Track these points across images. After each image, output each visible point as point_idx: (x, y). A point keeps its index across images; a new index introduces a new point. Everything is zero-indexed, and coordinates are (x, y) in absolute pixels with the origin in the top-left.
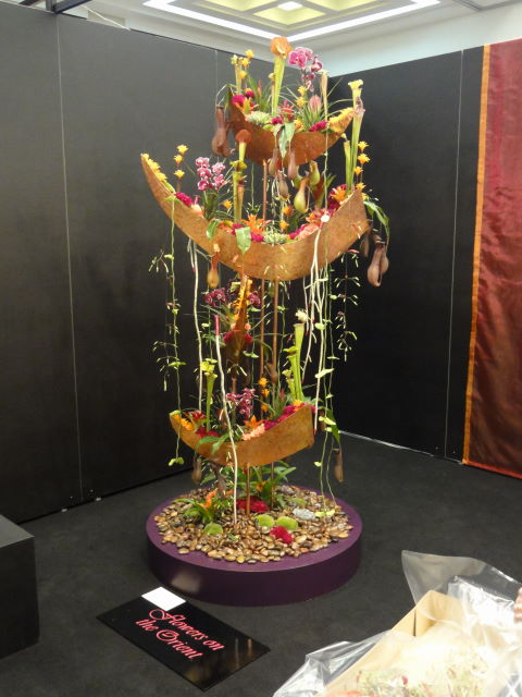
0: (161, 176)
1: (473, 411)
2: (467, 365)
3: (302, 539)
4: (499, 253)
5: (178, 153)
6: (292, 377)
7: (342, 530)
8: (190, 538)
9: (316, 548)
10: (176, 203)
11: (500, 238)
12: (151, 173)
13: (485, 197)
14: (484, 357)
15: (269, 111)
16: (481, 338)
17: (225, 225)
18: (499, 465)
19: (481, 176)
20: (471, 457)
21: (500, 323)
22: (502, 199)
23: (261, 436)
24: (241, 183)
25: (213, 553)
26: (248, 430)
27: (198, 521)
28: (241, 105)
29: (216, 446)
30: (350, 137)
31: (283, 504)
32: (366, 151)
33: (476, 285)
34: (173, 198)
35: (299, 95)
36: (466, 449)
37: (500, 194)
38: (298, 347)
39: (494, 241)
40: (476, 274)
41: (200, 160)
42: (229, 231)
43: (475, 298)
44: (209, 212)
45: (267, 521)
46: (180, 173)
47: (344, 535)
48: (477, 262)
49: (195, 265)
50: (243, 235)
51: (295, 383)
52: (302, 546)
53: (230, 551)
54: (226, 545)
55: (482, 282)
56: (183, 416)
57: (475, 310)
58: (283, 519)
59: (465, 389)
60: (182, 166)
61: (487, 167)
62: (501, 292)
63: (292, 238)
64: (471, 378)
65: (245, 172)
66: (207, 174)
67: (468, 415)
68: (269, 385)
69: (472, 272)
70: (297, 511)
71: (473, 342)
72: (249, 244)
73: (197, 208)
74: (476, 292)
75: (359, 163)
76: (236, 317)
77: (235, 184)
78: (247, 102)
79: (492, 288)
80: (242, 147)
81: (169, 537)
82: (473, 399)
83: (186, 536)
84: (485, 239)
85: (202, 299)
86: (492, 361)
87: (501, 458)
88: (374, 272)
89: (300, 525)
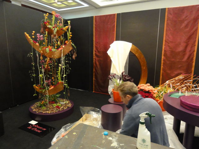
0: (29, 37)
1: (95, 82)
2: (93, 74)
3: (62, 107)
4: (98, 54)
5: (33, 33)
6: (59, 77)
7: (70, 105)
8: (39, 110)
9: (65, 109)
10: (33, 43)
11: (98, 51)
12: (27, 36)
13: (95, 43)
14: (96, 73)
15: (52, 25)
16: (95, 69)
17: (44, 47)
18: (99, 92)
19: (94, 40)
20: (94, 91)
21: (98, 66)
22: (98, 44)
23: (53, 88)
24: (47, 39)
25: (44, 112)
26: (50, 88)
27: (40, 107)
28: (46, 24)
29: (44, 91)
30: (68, 31)
31: (58, 102)
32: (71, 34)
33: (94, 59)
34: (32, 42)
35: (58, 23)
36: (94, 90)
37: (97, 43)
38: (60, 71)
39: (97, 51)
40: (94, 57)
41: (38, 34)
42: (44, 49)
43: (94, 62)
44: (40, 45)
45: (55, 105)
46: (33, 37)
47: (70, 106)
48: (94, 55)
49: (38, 55)
50: (47, 49)
51: (59, 78)
52: (62, 109)
53: (47, 111)
54: (46, 110)
55: (95, 59)
56: (36, 86)
57: (94, 64)
58: (58, 104)
59: (93, 79)
60: (34, 35)
61: (95, 38)
62: (98, 61)
63: (58, 50)
64: (94, 77)
65: (47, 37)
66: (39, 37)
67: (94, 83)
68: (54, 79)
69: (93, 57)
70: (61, 103)
71: (94, 70)
72: (49, 51)
73: (37, 44)
74: (94, 61)
75: (70, 36)
76: (46, 65)
77: (45, 40)
78: (47, 23)
79: (97, 60)
80: (47, 32)
81: (34, 110)
82: (95, 80)
83: (38, 110)
84: (95, 51)
85: (39, 62)
86: (97, 73)
87: (100, 91)
88: (74, 57)
89: (62, 105)
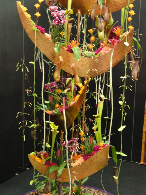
0: (28, 16)
5: (37, 2)
6: (97, 130)
10: (37, 32)
12: (22, 13)
20: (145, 161)
23: (82, 163)
24: (70, 22)
26: (74, 161)
29: (60, 172)
32: (133, 9)
34: (35, 28)
36: (142, 157)
41: (52, 7)
42: (66, 49)
46: (38, 14)
56: (37, 156)
64: (145, 123)
66: (57, 15)
67: (143, 140)
73: (48, 36)
75: (129, 15)
77: (66, 23)
80: (70, 2)
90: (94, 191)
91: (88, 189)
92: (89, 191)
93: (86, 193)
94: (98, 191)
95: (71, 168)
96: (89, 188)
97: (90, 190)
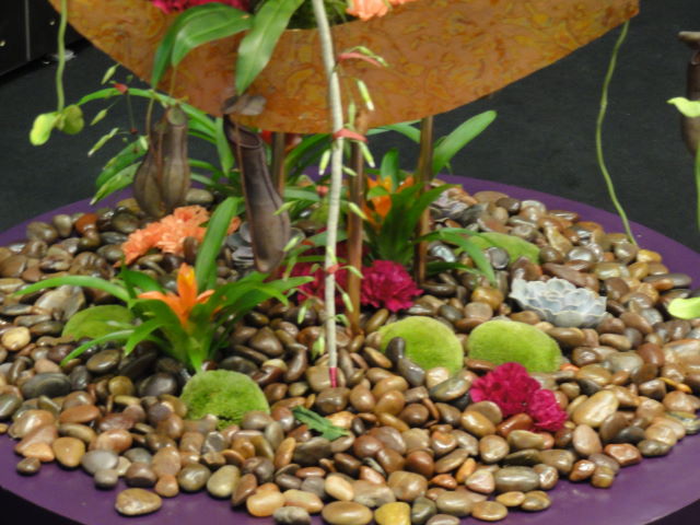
3: (602, 409)
8: (139, 443)
9: (665, 434)
25: (265, 501)
29: (256, 52)
52: (609, 436)
53: (337, 484)
54: (306, 460)
58: (496, 330)
70: (524, 291)
90: (541, 219)
91: (498, 204)
92: (501, 213)
93: (473, 228)
94: (570, 217)
95: (347, 25)
96: (501, 196)
97: (512, 214)
